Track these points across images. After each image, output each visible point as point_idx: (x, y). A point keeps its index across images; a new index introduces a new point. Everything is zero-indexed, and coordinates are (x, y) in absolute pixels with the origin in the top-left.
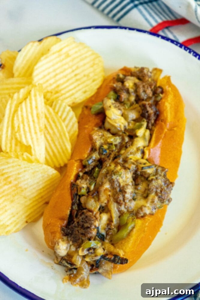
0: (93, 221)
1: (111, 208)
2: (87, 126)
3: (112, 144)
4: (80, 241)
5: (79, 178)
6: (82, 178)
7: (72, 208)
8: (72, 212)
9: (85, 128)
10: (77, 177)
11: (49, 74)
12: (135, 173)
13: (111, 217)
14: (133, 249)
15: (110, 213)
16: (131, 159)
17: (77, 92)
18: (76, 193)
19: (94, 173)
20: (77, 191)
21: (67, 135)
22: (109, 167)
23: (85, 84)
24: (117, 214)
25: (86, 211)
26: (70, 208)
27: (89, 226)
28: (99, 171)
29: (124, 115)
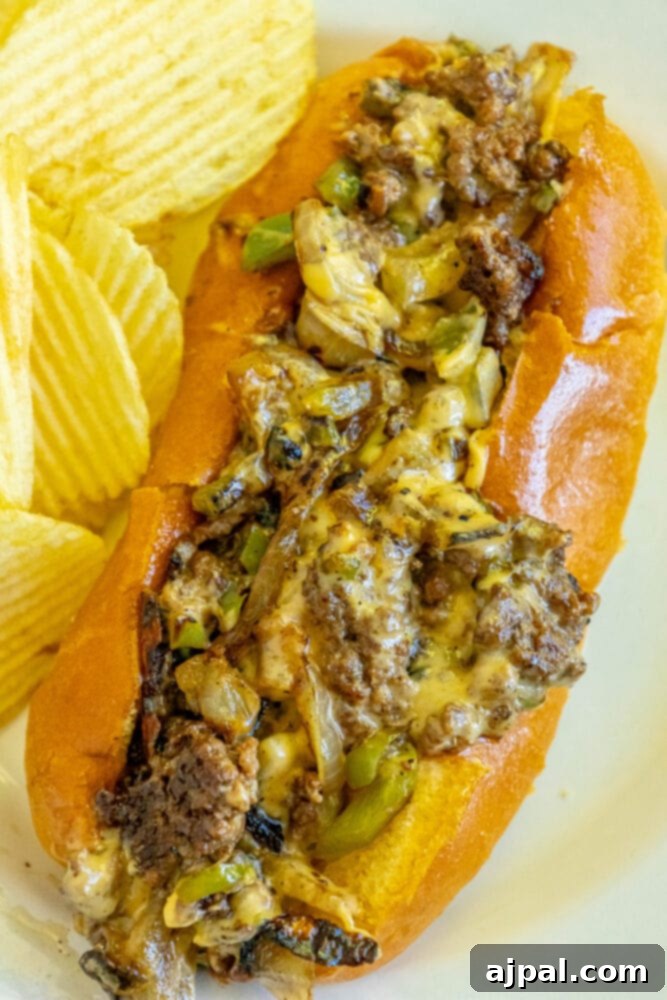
0: (225, 783)
1: (311, 716)
2: (220, 327)
3: (322, 420)
4: (172, 859)
5: (176, 573)
6: (191, 570)
7: (140, 705)
8: (144, 727)
9: (212, 335)
10: (170, 567)
11: (60, 81)
12: (424, 552)
13: (310, 746)
14: (398, 898)
15: (308, 733)
16: (405, 491)
17: (184, 160)
18: (160, 638)
19: (241, 548)
20: (165, 632)
21: (130, 368)
22: (306, 521)
23: (222, 124)
24: (335, 735)
25: (202, 731)
26: (134, 711)
27: (209, 807)
28: (266, 543)
29: (386, 281)
